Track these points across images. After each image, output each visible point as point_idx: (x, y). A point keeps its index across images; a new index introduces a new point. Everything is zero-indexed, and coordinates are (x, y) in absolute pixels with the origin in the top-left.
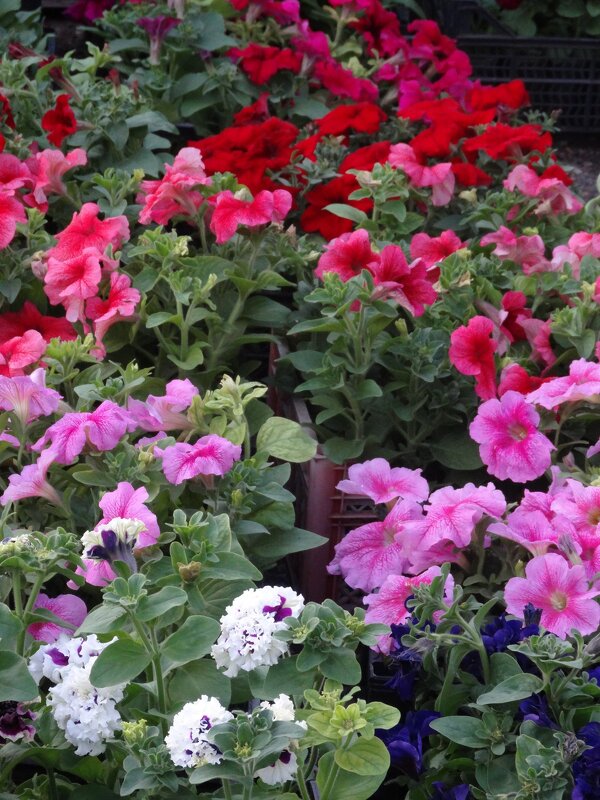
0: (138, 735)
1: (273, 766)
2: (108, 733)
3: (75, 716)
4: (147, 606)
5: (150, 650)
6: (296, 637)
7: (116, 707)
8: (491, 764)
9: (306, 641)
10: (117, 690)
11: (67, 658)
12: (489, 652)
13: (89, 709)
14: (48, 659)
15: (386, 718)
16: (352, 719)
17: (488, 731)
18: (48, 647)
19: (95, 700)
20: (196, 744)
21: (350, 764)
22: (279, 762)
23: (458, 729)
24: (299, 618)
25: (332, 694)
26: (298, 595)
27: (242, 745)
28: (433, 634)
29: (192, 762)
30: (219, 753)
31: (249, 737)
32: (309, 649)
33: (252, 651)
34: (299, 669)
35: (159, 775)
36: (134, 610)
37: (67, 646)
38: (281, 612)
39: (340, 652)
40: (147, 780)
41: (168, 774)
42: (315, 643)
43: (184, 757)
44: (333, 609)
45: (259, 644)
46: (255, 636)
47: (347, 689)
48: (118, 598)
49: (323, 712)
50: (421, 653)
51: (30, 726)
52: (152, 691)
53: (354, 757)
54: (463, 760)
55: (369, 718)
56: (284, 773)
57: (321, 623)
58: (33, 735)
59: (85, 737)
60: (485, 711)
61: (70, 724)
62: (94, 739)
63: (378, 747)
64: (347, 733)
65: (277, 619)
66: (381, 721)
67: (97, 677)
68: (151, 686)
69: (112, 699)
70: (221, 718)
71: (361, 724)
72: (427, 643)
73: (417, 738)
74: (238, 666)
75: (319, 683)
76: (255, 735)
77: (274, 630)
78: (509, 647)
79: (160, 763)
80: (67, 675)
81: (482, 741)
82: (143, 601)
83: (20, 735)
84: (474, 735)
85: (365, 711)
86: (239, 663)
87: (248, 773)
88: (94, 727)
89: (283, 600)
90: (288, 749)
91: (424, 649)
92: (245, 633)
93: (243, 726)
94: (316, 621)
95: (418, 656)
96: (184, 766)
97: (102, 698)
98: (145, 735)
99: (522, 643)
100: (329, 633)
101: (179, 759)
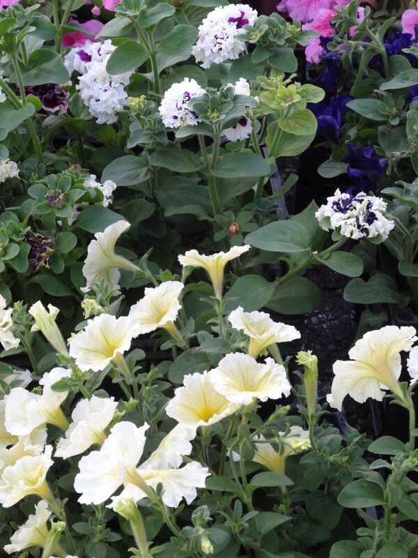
0: (140, 106)
1: (235, 127)
2: (119, 108)
3: (95, 96)
4: (146, 18)
5: (149, 49)
6: (251, 39)
7: (125, 89)
8: (389, 132)
9: (258, 41)
10: (125, 76)
11: (91, 57)
12: (389, 55)
13: (106, 91)
14: (77, 57)
15: (315, 95)
16: (291, 95)
17: (387, 109)
18: (77, 49)
19: (110, 84)
20: (180, 111)
21: (289, 127)
22: (239, 125)
23: (366, 108)
24: (254, 26)
25: (277, 79)
26: (253, 10)
27: (213, 111)
28: (350, 42)
29: (177, 124)
30: (197, 117)
31: (217, 105)
32: (261, 47)
33: (221, 49)
34: (254, 62)
35: (154, 134)
36: (137, 20)
37: (90, 48)
38: (241, 22)
39: (282, 50)
40: (145, 137)
41: (160, 133)
42: (264, 42)
43: (172, 121)
44: (278, 20)
45: (226, 44)
46: (223, 38)
47: (287, 75)
48: (126, 11)
49: (271, 91)
50: (341, 54)
51: (64, 102)
52: (150, 79)
53: (292, 123)
54: (369, 130)
55: (302, 94)
56: (242, 133)
57: (269, 28)
58: (66, 109)
59: (103, 110)
60: (385, 94)
61: (93, 101)
62: (110, 111)
63: (310, 116)
64: (287, 105)
65: (239, 26)
66: (311, 97)
67: (111, 68)
68: (150, 76)
69: (122, 83)
70: (198, 93)
71: (297, 98)
72: (345, 47)
73: (337, 114)
74: (211, 61)
75: (268, 72)
76: (222, 104)
77: (236, 34)
78: (403, 50)
79: (155, 125)
80: (90, 68)
81: (383, 116)
82: (143, 13)
83: (57, 108)
84: (377, 112)
85: (301, 90)
86: (211, 59)
87: (217, 132)
88: (109, 103)
89: (243, 14)
90: (245, 116)
91: (343, 51)
92: (216, 37)
93: (213, 97)
94: (266, 27)
95: (339, 56)
96: (172, 127)
97: (115, 83)
98: (145, 106)
99: (412, 47)
100: (275, 36)
101: (168, 122)
